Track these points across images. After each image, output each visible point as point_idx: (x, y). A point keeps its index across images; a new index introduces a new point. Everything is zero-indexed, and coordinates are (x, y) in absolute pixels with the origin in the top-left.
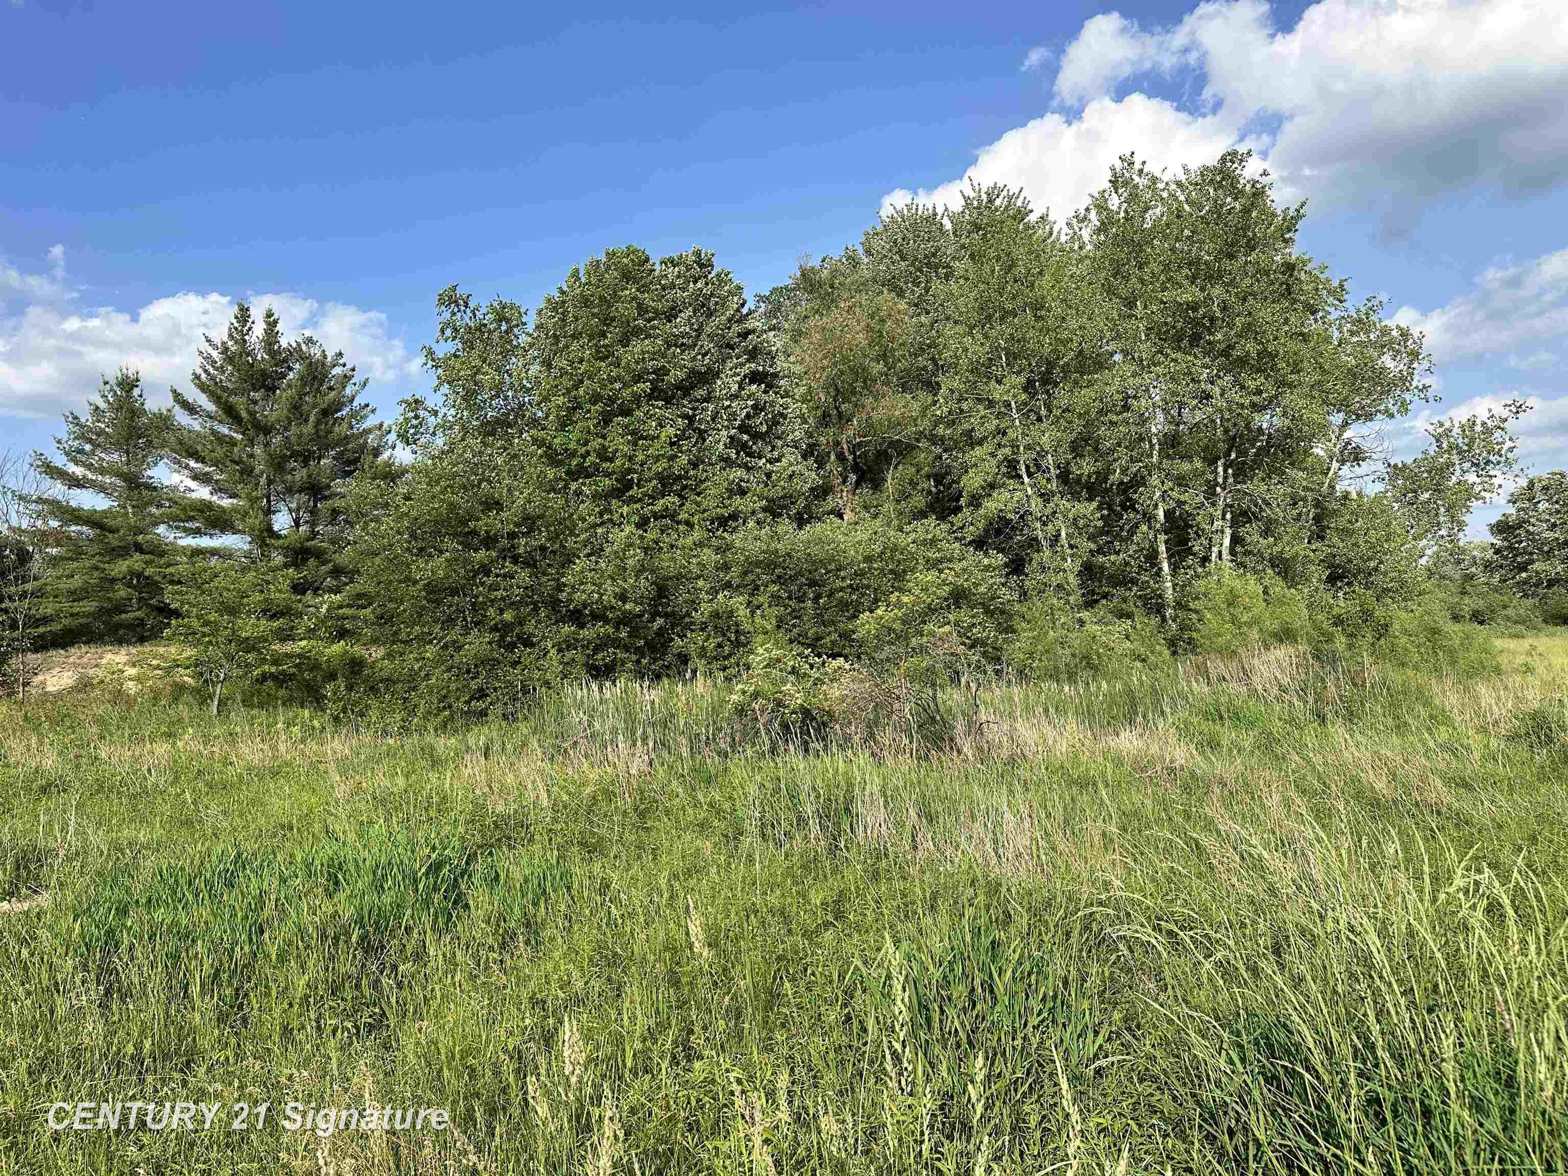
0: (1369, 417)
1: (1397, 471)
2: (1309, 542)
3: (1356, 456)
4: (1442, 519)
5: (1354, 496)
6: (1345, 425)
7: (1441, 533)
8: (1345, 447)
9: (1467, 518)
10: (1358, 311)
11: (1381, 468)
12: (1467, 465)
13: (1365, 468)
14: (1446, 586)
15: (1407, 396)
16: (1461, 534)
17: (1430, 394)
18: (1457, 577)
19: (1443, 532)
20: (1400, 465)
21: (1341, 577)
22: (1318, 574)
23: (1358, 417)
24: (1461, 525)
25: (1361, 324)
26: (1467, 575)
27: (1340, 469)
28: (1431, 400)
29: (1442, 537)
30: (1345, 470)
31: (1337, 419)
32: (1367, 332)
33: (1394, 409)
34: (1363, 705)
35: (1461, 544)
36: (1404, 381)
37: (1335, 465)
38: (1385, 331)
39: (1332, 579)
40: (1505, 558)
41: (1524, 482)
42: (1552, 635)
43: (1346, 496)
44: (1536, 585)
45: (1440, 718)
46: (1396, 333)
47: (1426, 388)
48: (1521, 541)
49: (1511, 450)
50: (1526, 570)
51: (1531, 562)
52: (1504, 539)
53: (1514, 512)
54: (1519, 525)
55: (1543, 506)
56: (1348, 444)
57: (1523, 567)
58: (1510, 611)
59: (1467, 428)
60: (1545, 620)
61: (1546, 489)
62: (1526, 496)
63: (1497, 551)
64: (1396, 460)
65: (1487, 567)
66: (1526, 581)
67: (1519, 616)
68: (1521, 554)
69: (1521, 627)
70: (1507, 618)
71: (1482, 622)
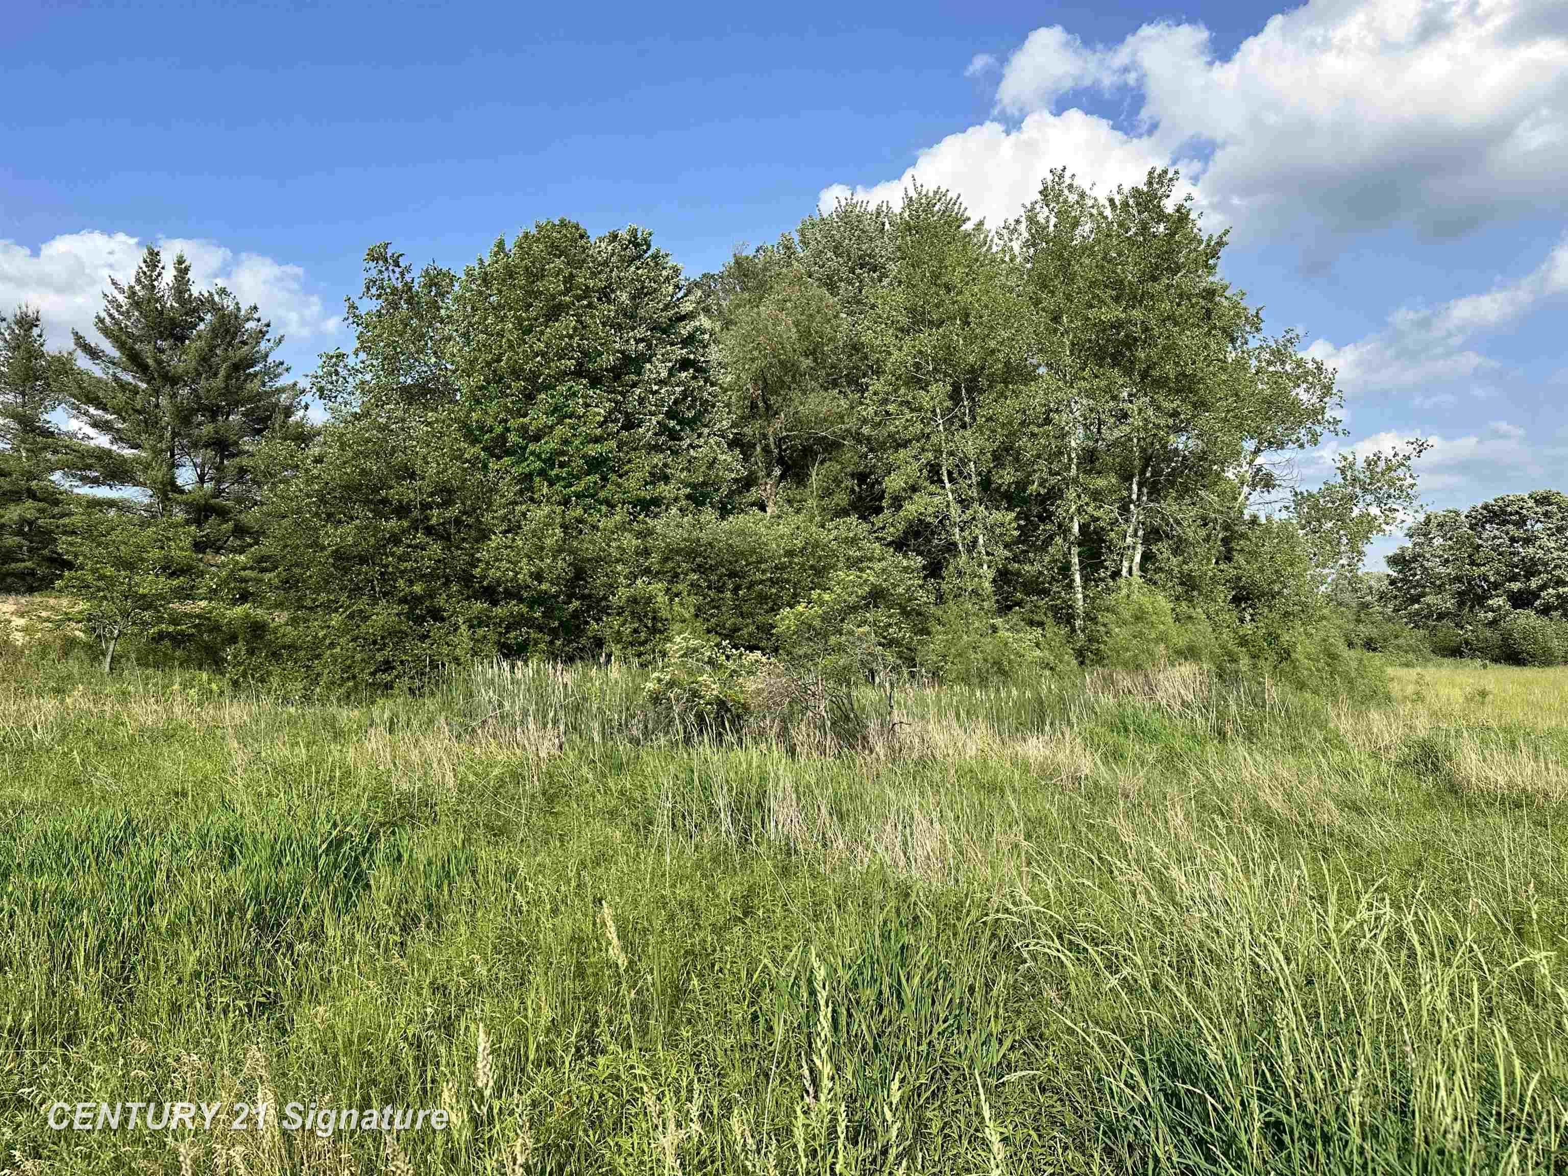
0: (1281, 445)
1: (1300, 499)
2: (1217, 563)
3: (1267, 482)
4: (1343, 548)
5: (1263, 520)
6: (1257, 451)
7: (1341, 562)
8: (1257, 473)
9: (1366, 548)
11: (1289, 496)
12: (1369, 498)
13: (1275, 494)
14: (1342, 612)
15: (1318, 429)
16: (1360, 564)
17: (1340, 427)
18: (1354, 605)
19: (1344, 561)
20: (1306, 494)
21: (1245, 599)
22: (1223, 594)
23: (1270, 444)
24: (1361, 555)
25: (1279, 355)
26: (1362, 603)
27: (1250, 494)
28: (1340, 433)
29: (1343, 566)
30: (1255, 496)
31: (1249, 445)
32: (1283, 363)
33: (1304, 439)
34: (1262, 725)
35: (1360, 573)
36: (1316, 413)
37: (1246, 489)
38: (1299, 364)
39: (1236, 600)
40: (1399, 589)
41: (1421, 518)
42: (1440, 665)
43: (1254, 521)
44: (1427, 617)
45: (1334, 741)
46: (1310, 366)
47: (1336, 422)
48: (1416, 575)
49: (1412, 486)
50: (1418, 602)
51: (1423, 595)
52: (1400, 572)
53: (1410, 545)
54: (1414, 559)
55: (1438, 541)
56: (1259, 470)
57: (1416, 599)
58: (1401, 641)
59: (1370, 464)
60: (1433, 651)
61: (1441, 525)
62: (1423, 531)
63: (1393, 582)
64: (1302, 488)
65: (1382, 596)
66: (1417, 613)
67: (1410, 646)
68: (1415, 587)
69: (1411, 656)
70: (1399, 647)
71: (1375, 650)
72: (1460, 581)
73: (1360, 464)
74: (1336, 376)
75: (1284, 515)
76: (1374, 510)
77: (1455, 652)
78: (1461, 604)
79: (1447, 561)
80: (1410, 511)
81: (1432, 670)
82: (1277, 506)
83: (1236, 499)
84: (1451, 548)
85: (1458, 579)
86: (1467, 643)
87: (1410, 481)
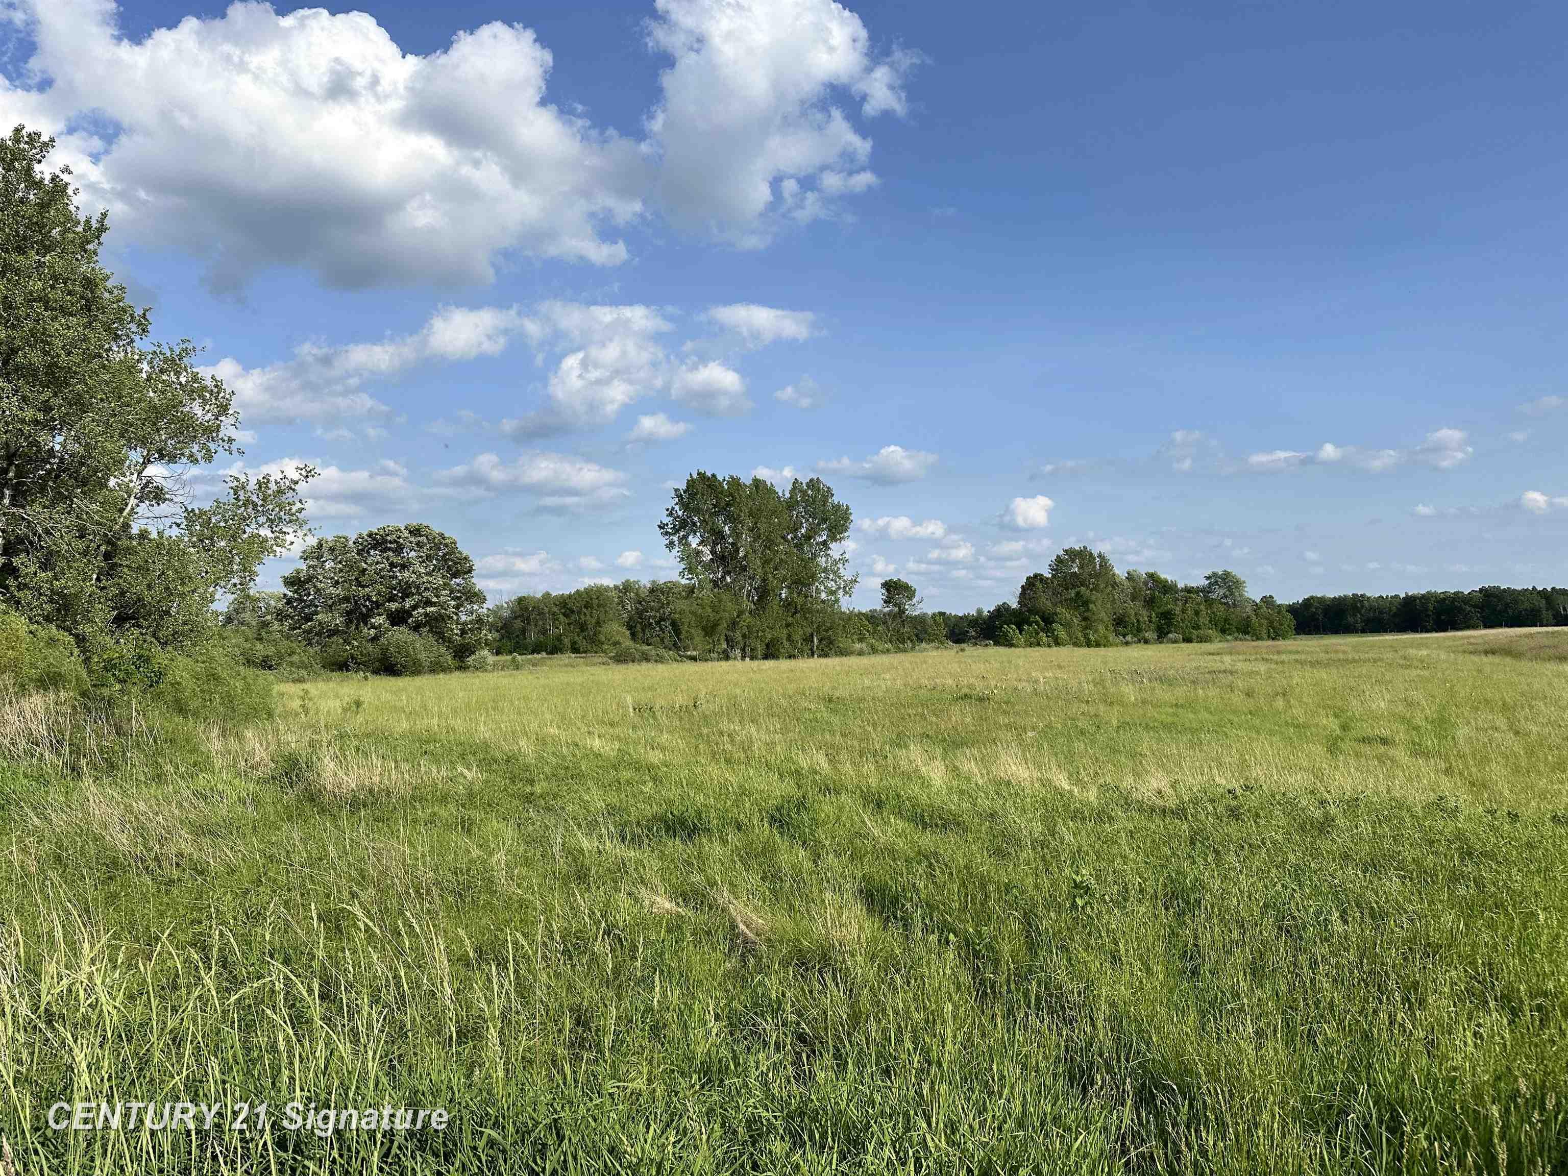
0: (173, 459)
1: (192, 518)
2: (98, 579)
3: (157, 495)
4: (235, 567)
5: (154, 535)
6: (147, 461)
7: (233, 581)
8: (146, 485)
9: (258, 568)
10: (171, 350)
11: (180, 510)
12: (262, 519)
13: (164, 508)
14: (243, 632)
15: (212, 446)
16: (252, 583)
17: (234, 447)
18: (254, 623)
19: (236, 580)
20: (197, 511)
21: (126, 618)
22: (103, 614)
23: (162, 457)
24: (253, 575)
25: (174, 364)
26: (263, 622)
27: (138, 506)
28: (235, 452)
29: (235, 585)
30: (143, 509)
31: (136, 456)
32: (178, 374)
33: (199, 456)
34: (124, 754)
35: (251, 592)
36: (211, 431)
37: (133, 501)
38: (195, 378)
39: (120, 620)
40: (295, 608)
41: (312, 541)
42: (329, 680)
43: (143, 535)
44: (319, 634)
45: (203, 764)
46: (209, 383)
47: (230, 440)
48: (309, 594)
49: (300, 510)
50: (311, 620)
51: (316, 613)
52: (295, 592)
53: (305, 568)
54: (310, 579)
55: (329, 565)
56: (149, 482)
57: (308, 618)
58: (295, 658)
59: (262, 485)
60: (324, 667)
61: (332, 550)
62: (316, 554)
63: (289, 602)
64: (195, 506)
65: (280, 616)
66: (309, 631)
67: (302, 662)
68: (309, 606)
69: (303, 672)
70: (292, 664)
71: (270, 668)
72: (348, 602)
73: (252, 486)
74: (234, 397)
75: (175, 532)
76: (265, 532)
77: (341, 666)
78: (349, 622)
79: (337, 582)
80: (300, 534)
81: (321, 685)
82: (168, 521)
83: (121, 511)
84: (341, 571)
85: (346, 599)
86: (353, 658)
87: (298, 505)
